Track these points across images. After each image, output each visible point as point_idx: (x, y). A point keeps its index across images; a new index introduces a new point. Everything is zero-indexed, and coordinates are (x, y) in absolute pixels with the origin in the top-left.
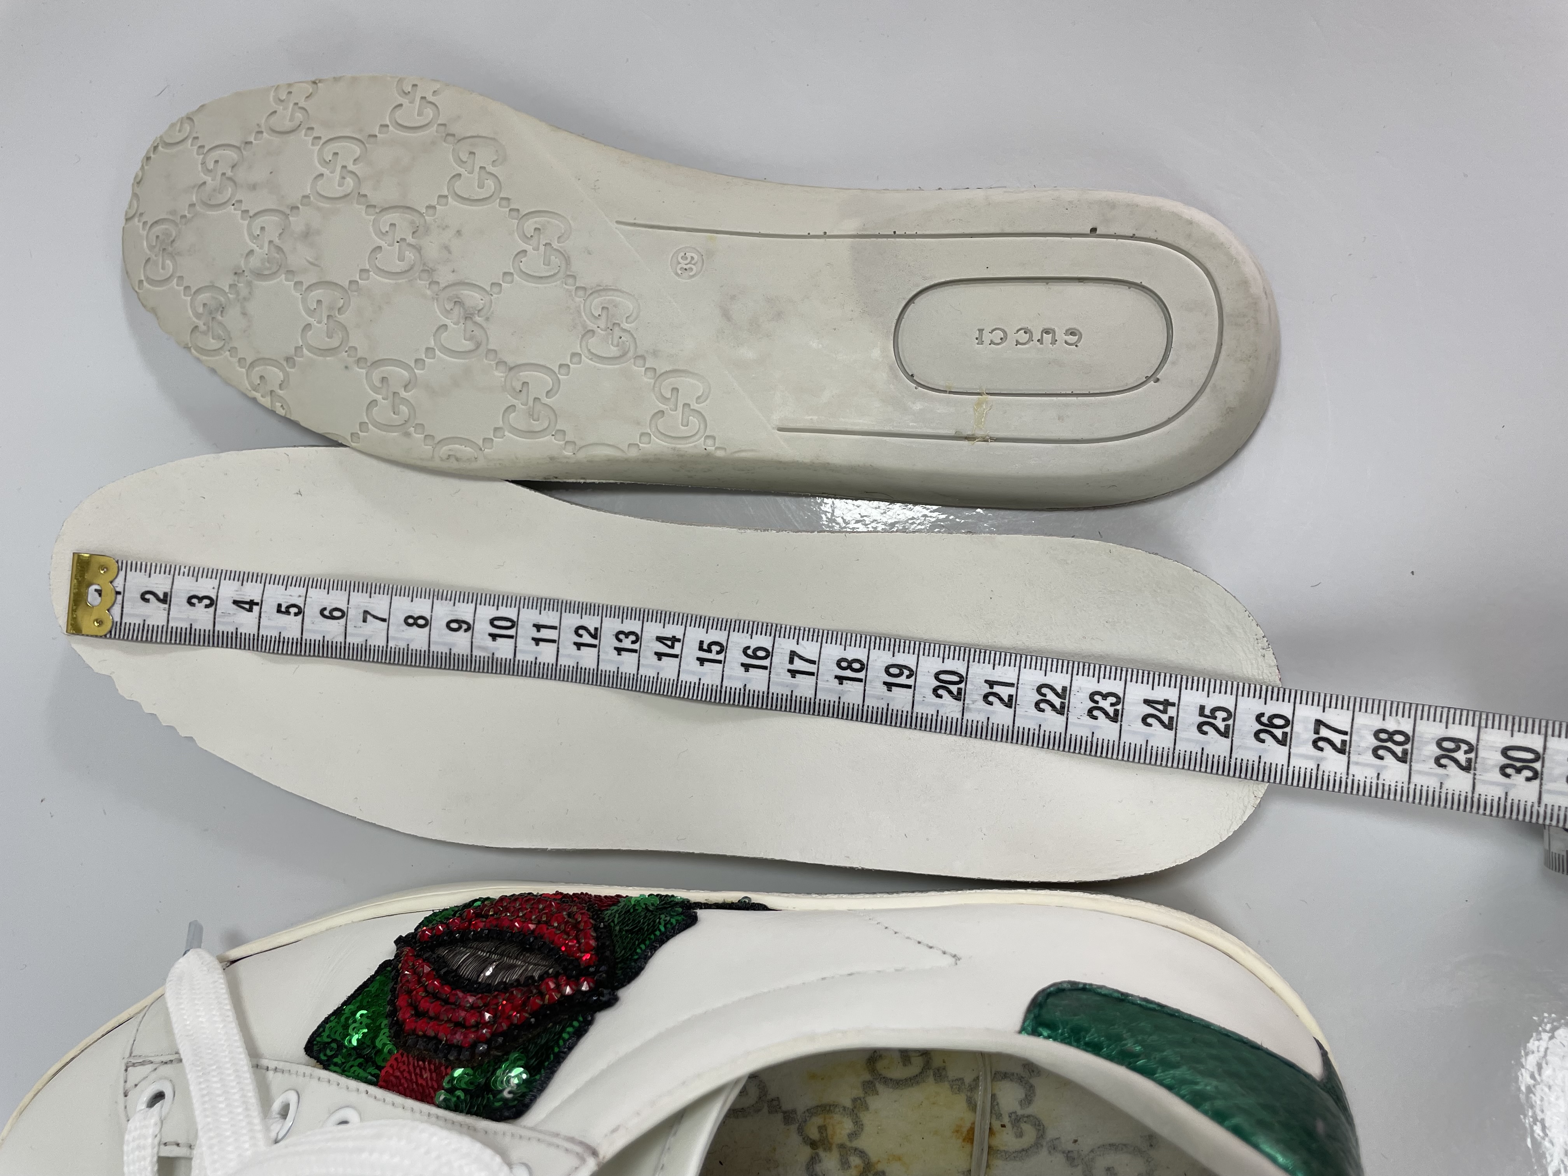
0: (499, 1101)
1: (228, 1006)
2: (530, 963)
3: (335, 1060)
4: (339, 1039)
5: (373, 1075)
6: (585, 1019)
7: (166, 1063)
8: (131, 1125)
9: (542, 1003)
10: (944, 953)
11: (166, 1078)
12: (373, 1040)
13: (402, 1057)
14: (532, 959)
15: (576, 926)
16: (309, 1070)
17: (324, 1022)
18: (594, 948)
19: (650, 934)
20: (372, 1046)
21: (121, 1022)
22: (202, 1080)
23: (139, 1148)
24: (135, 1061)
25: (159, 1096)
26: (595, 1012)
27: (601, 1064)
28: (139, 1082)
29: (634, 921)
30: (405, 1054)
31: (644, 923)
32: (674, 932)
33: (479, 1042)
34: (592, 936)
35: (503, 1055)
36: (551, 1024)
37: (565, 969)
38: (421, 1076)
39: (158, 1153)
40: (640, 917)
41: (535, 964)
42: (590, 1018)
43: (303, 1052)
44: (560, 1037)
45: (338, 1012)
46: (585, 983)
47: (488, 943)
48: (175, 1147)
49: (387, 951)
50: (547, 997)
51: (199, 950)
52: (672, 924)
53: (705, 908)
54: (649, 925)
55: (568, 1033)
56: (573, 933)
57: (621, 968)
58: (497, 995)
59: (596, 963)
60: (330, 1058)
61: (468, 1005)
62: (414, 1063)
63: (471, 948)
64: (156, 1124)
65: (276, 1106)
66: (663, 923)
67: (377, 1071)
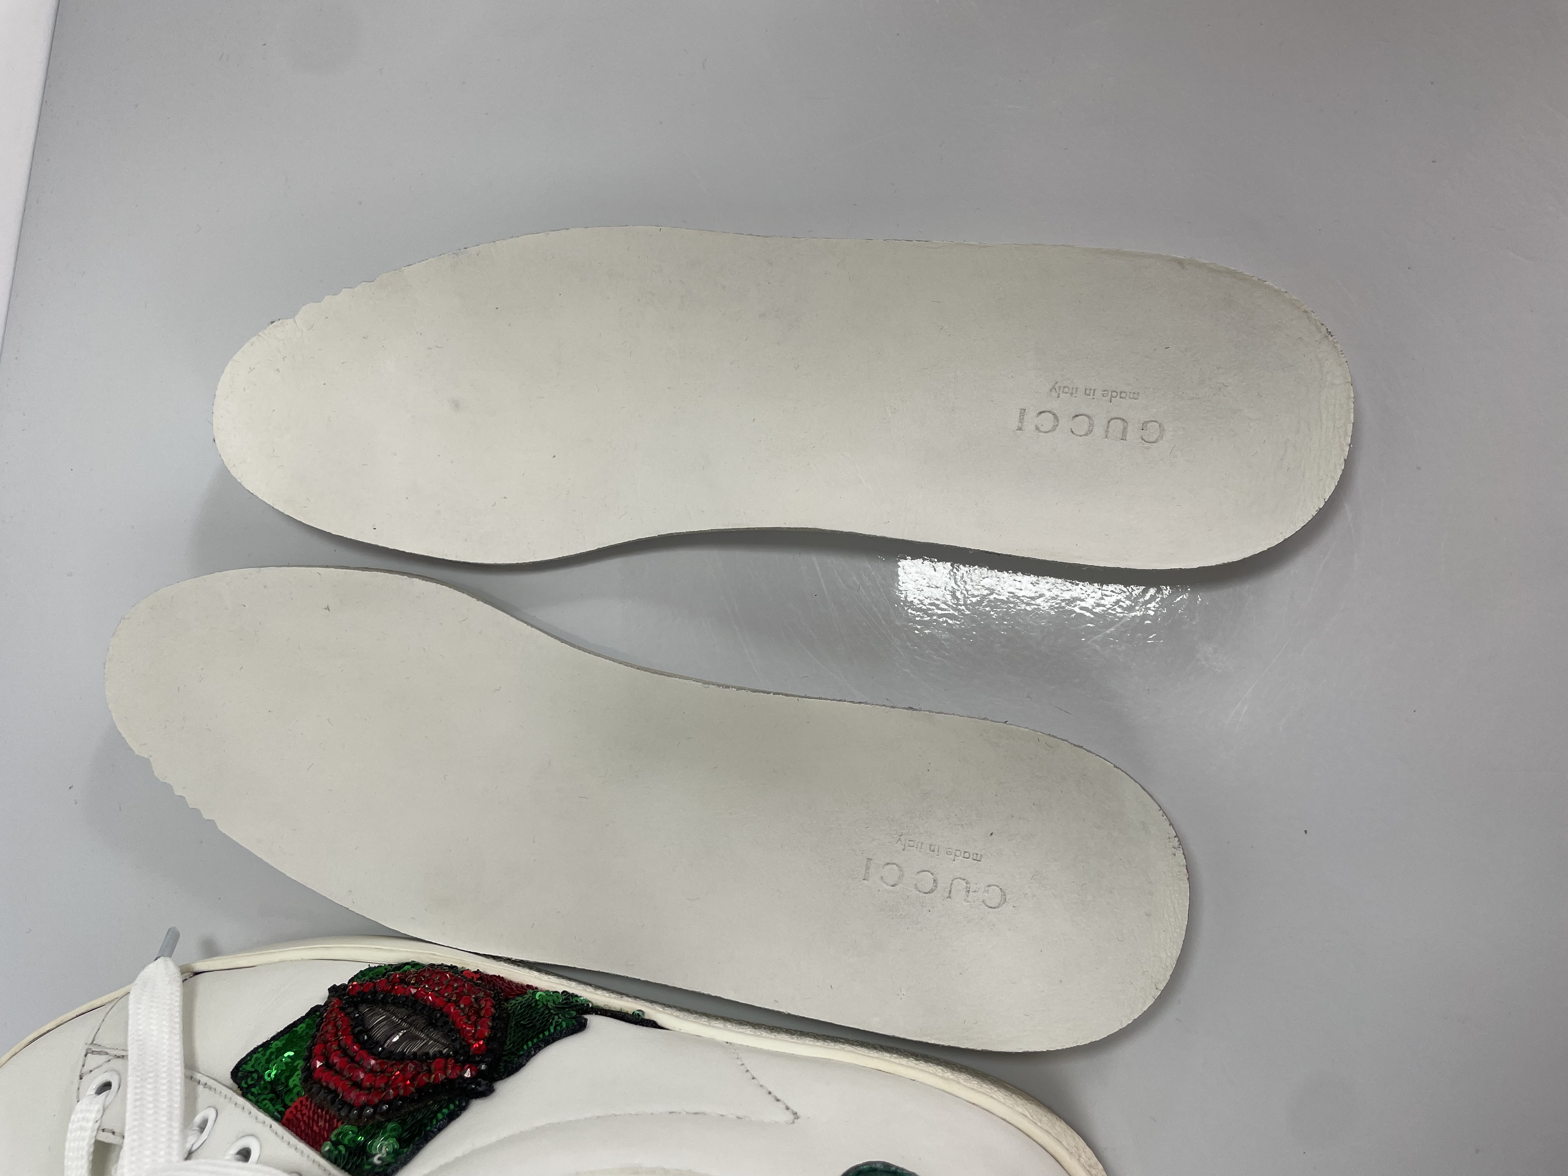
0: (369, 1164)
1: (178, 1019)
2: (431, 1039)
3: (253, 1090)
4: (260, 1071)
5: (279, 1112)
6: (460, 1104)
7: (119, 1057)
8: (79, 1107)
9: (427, 1081)
10: (788, 1108)
11: (116, 1071)
12: (288, 1078)
13: (307, 1101)
14: (435, 1035)
15: (477, 1012)
16: (230, 1093)
17: (252, 1051)
18: (486, 1037)
19: (540, 1033)
20: (285, 1084)
21: (94, 1007)
22: (139, 1085)
23: (81, 1128)
24: (94, 1050)
25: (107, 1086)
26: (472, 1098)
27: (458, 1152)
28: (94, 1069)
29: (531, 1016)
30: (310, 1099)
31: (538, 1021)
32: (561, 1034)
33: (368, 1106)
34: (489, 1025)
35: (386, 1121)
36: (431, 1102)
37: (456, 1052)
38: (317, 1123)
39: (96, 1137)
40: (537, 1013)
41: (435, 1041)
42: (464, 1104)
43: (229, 1076)
44: (435, 1116)
45: (266, 1045)
46: (469, 1069)
47: (403, 1010)
48: (111, 1135)
49: (320, 997)
50: (434, 1076)
51: (168, 959)
52: (561, 1027)
53: (601, 1014)
54: (541, 1023)
55: (443, 1114)
56: (473, 1018)
57: (505, 1061)
58: (394, 1064)
59: (484, 1052)
60: (250, 1086)
61: (369, 1067)
62: (314, 1110)
63: (388, 1011)
64: (99, 1111)
65: (198, 1119)
66: (554, 1024)
67: (282, 1109)
